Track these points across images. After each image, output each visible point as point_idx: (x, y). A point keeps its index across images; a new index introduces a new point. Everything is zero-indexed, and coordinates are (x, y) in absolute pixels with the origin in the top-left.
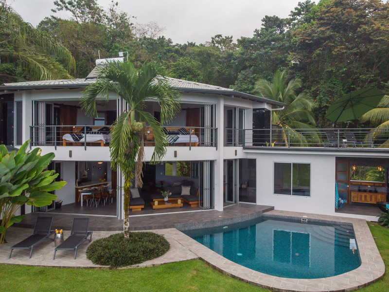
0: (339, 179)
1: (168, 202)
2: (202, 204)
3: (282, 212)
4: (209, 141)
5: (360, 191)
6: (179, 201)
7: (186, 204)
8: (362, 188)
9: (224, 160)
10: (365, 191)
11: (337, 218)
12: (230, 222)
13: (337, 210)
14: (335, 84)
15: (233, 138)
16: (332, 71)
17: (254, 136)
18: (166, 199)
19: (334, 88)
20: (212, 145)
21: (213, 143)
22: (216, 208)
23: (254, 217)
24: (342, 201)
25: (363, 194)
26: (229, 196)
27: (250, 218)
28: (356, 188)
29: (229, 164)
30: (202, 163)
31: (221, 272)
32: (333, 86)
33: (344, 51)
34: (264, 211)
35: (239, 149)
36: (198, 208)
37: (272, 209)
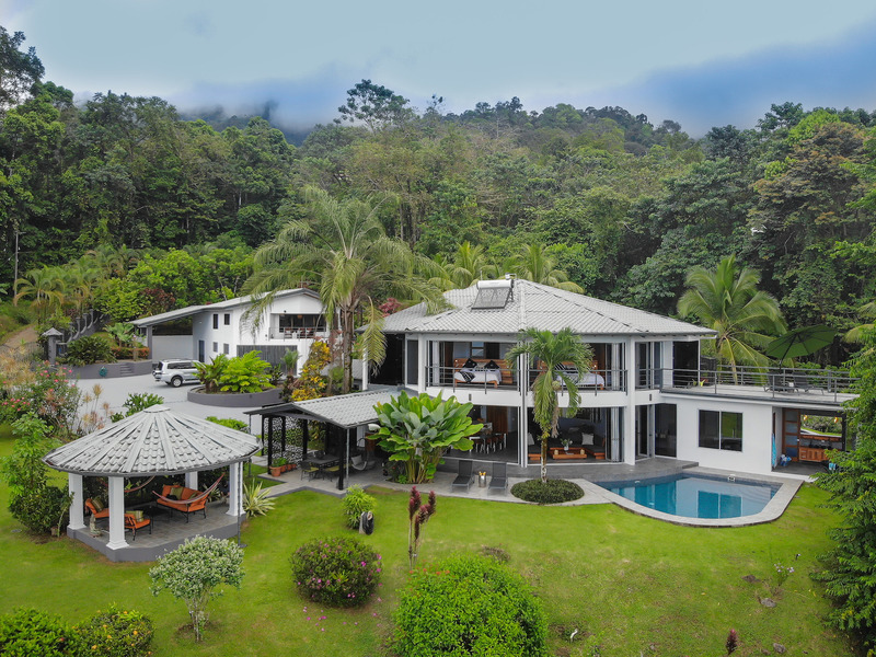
0: (787, 431)
1: (569, 451)
2: (610, 457)
3: (707, 469)
4: (618, 384)
5: (811, 446)
6: (582, 451)
7: (590, 456)
8: (815, 443)
9: (636, 407)
10: (817, 447)
11: (771, 477)
12: (643, 477)
13: (773, 469)
14: (822, 270)
15: (647, 381)
16: (816, 250)
17: (674, 378)
18: (566, 448)
19: (821, 276)
20: (621, 389)
21: (623, 387)
22: (626, 462)
23: (670, 473)
24: (785, 459)
25: (813, 451)
26: (642, 448)
27: (666, 474)
28: (807, 443)
29: (642, 411)
30: (608, 410)
31: (633, 512)
32: (819, 272)
33: (833, 220)
34: (684, 468)
35: (655, 393)
36: (604, 459)
37: (696, 465)
